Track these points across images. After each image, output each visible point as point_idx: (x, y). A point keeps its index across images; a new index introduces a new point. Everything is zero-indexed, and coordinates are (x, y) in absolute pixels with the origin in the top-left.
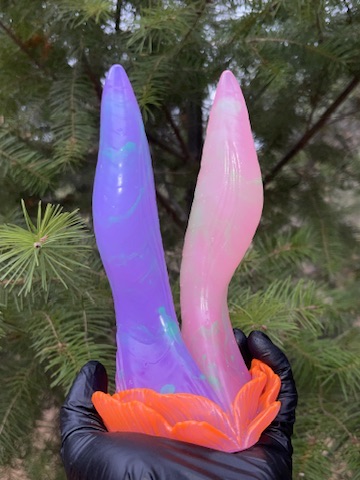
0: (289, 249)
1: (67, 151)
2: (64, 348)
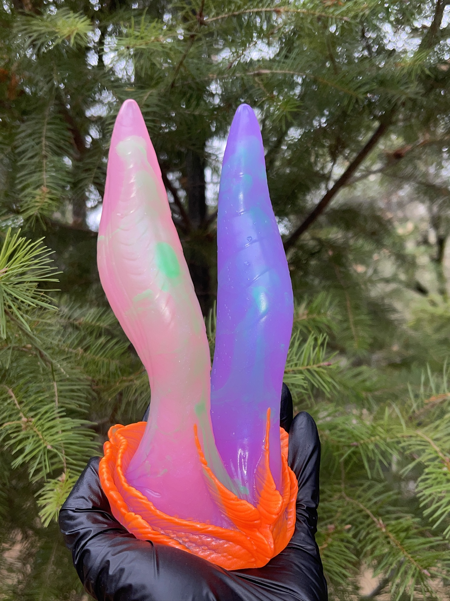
1: (37, 202)
2: (29, 423)
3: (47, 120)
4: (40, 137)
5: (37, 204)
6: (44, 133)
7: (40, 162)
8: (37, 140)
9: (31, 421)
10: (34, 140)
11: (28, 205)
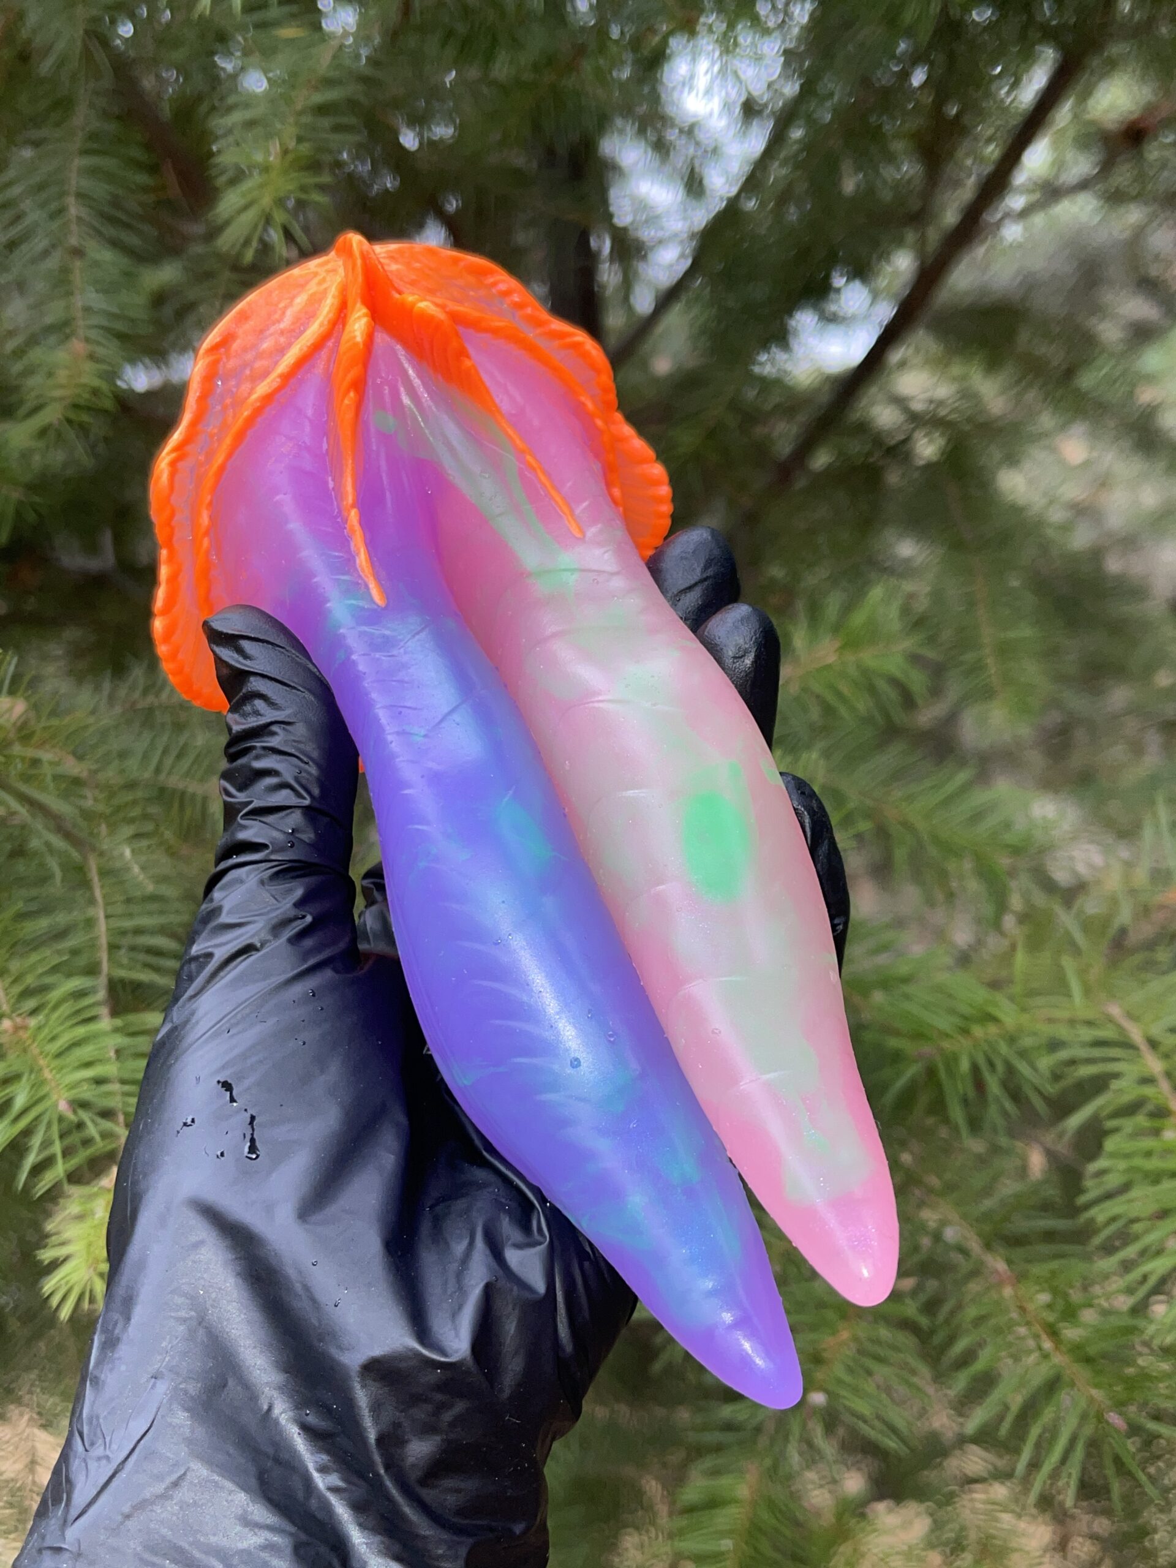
0: (830, 659)
1: (62, 386)
2: (21, 1033)
3: (78, 142)
4: (62, 194)
6: (75, 181)
7: (65, 270)
8: (54, 206)
9: (25, 1028)
10: (43, 206)
11: (37, 397)
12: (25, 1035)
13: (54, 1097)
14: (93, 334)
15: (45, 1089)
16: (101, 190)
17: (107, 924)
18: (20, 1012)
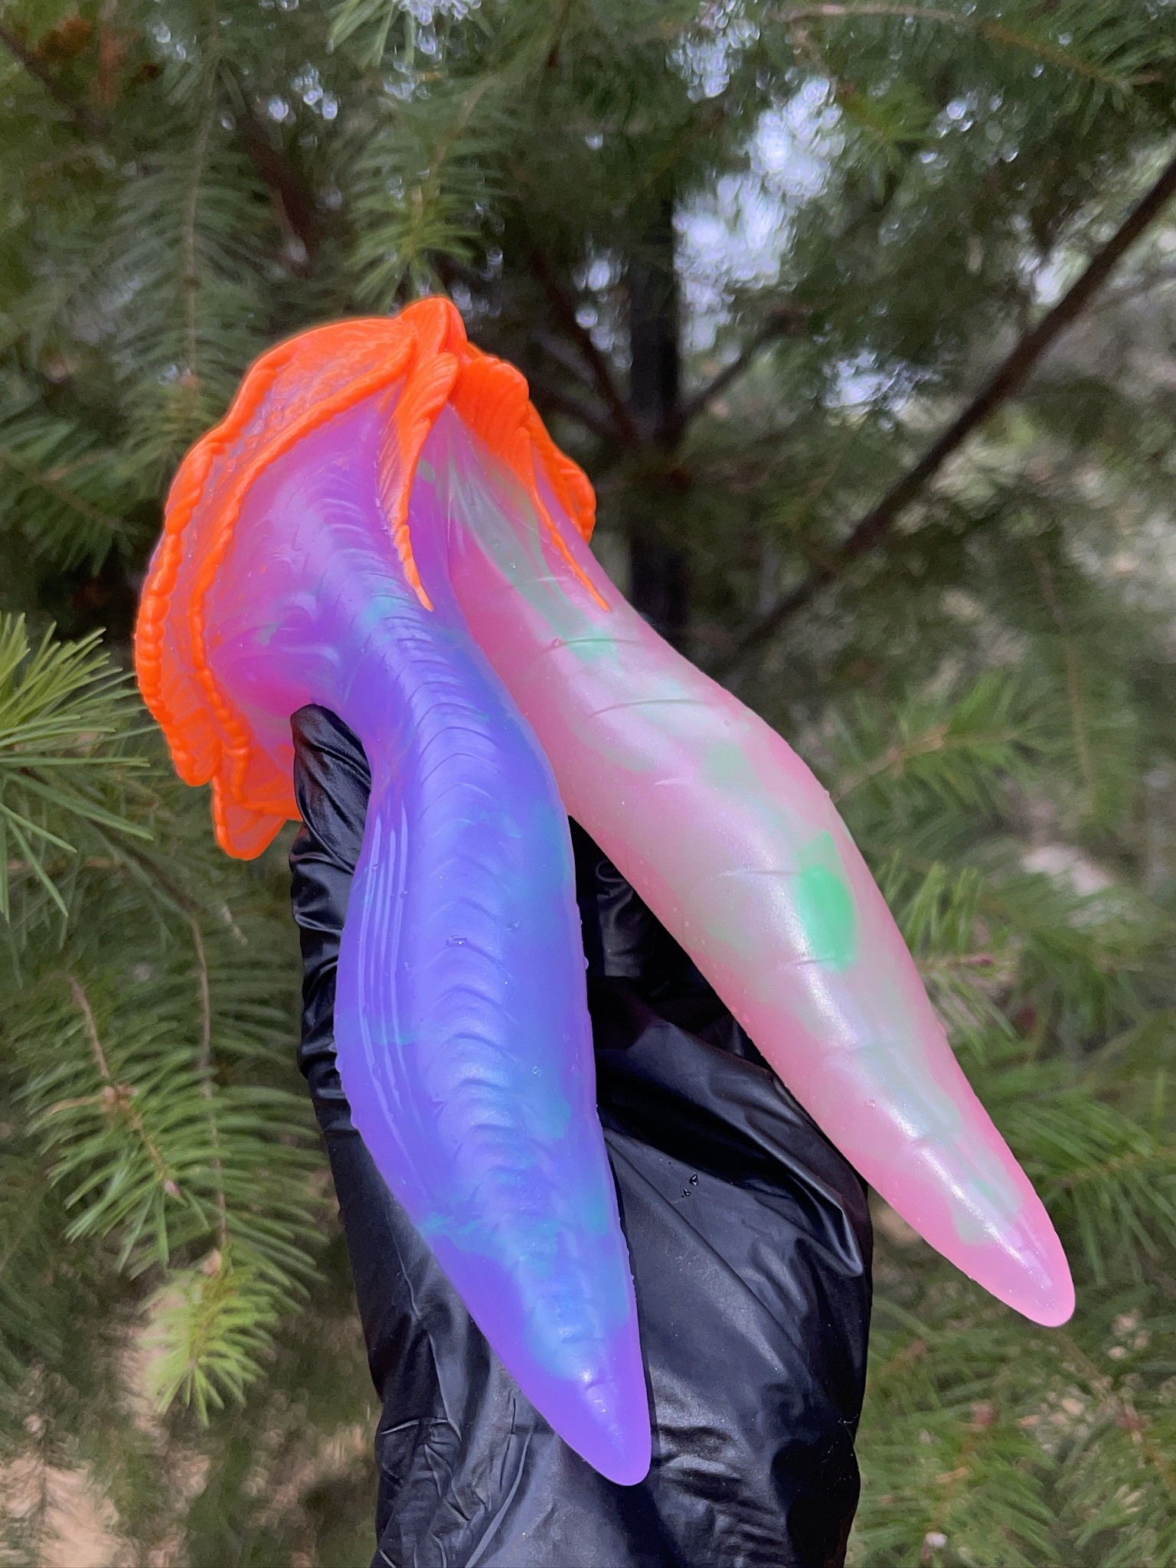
0: (938, 744)
1: (168, 420)
2: (122, 1103)
3: (197, 172)
4: (179, 224)
5: (168, 427)
6: (194, 211)
7: (179, 300)
8: (169, 235)
9: (127, 1097)
10: (160, 233)
11: (147, 429)
12: (126, 1105)
13: (158, 1177)
14: (206, 368)
15: (150, 1167)
16: (220, 220)
17: (210, 990)
18: (120, 1080)
